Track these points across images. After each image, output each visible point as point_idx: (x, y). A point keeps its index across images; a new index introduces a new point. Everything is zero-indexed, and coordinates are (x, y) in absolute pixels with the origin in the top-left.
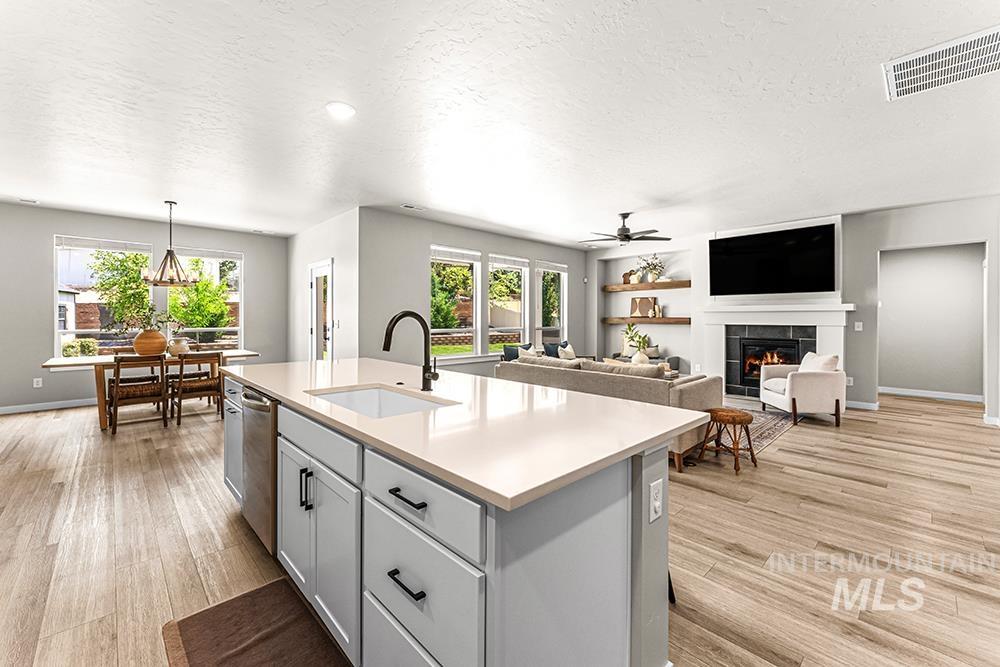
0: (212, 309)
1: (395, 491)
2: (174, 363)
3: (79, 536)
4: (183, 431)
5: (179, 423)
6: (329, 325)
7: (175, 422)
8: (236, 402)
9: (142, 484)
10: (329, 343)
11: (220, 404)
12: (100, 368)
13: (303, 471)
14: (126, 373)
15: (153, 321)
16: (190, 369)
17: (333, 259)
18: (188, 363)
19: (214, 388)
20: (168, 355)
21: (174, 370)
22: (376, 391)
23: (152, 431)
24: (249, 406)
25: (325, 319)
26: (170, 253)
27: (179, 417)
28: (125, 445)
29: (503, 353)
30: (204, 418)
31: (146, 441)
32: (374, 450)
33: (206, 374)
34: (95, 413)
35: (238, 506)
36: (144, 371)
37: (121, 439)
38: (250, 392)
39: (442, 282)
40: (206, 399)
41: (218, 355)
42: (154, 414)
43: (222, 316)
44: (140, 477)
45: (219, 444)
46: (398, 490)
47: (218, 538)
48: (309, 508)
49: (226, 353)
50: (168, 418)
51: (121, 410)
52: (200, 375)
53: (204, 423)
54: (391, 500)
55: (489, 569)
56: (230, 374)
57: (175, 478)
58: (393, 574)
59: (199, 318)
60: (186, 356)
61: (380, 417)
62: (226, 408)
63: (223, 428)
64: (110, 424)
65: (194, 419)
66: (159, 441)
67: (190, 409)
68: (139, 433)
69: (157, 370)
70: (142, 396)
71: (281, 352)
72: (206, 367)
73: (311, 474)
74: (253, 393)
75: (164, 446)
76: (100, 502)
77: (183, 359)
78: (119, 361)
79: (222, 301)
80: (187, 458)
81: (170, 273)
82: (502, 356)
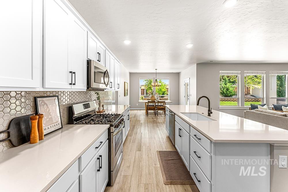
0: (163, 90)
1: (195, 135)
2: (157, 103)
3: (144, 132)
4: (158, 117)
5: (158, 115)
6: (189, 95)
7: (157, 115)
8: (168, 113)
9: (152, 126)
10: (189, 100)
11: (165, 112)
12: (146, 103)
13: (179, 129)
14: (150, 104)
15: (153, 94)
16: (160, 104)
17: (190, 78)
18: (159, 103)
19: (164, 109)
20: (156, 101)
21: (157, 104)
22: (197, 114)
23: (153, 116)
24: (170, 114)
25: (188, 94)
26: (156, 80)
27: (158, 114)
28: (150, 118)
29: (250, 107)
30: (162, 115)
31: (153, 118)
32: (192, 127)
33: (162, 105)
34: (145, 111)
35: (168, 135)
36: (152, 104)
37: (149, 117)
38: (170, 111)
39: (229, 80)
40: (162, 111)
41: (164, 102)
42: (153, 113)
43: (165, 92)
44: (152, 125)
45: (165, 121)
46: (196, 135)
47: (165, 140)
48: (181, 136)
49: (166, 101)
50: (156, 114)
51: (149, 111)
52: (161, 106)
53: (162, 116)
54: (194, 137)
55: (212, 155)
56: (167, 107)
57: (157, 126)
58: (195, 152)
59: (161, 92)
60: (159, 101)
61: (198, 120)
62: (166, 114)
63: (165, 117)
64: (147, 114)
65: (160, 115)
66: (155, 118)
67: (160, 113)
68: (151, 116)
69: (154, 104)
70: (152, 109)
71: (178, 102)
72: (162, 104)
73: (181, 130)
74: (171, 111)
75: (155, 120)
76: (147, 127)
77: (159, 102)
78: (148, 102)
79: (165, 88)
80: (159, 123)
81: (156, 84)
82: (250, 108)
